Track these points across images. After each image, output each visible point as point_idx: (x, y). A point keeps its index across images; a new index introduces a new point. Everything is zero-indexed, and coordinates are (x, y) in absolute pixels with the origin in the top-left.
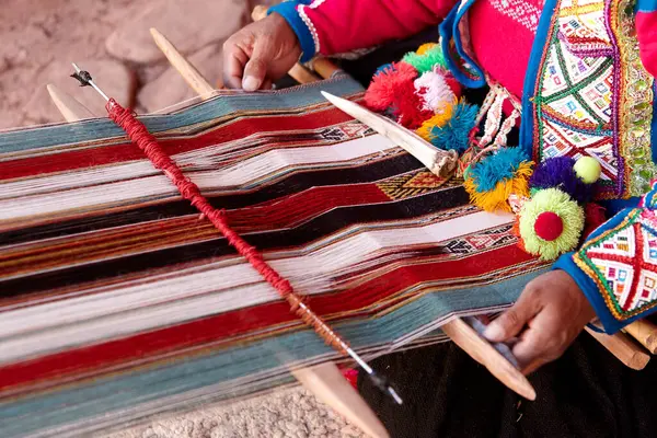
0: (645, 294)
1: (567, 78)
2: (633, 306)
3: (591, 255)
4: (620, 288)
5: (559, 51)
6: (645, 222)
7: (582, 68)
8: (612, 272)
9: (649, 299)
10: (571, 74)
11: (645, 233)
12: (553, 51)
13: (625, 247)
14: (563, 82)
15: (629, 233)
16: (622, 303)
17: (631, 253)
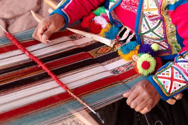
0: (175, 88)
1: (149, 27)
2: (171, 92)
3: (158, 77)
4: (167, 87)
5: (145, 20)
6: (175, 66)
7: (153, 24)
8: (164, 82)
9: (176, 90)
10: (150, 26)
11: (174, 70)
12: (144, 20)
13: (168, 74)
14: (148, 28)
15: (170, 70)
16: (168, 91)
17: (170, 76)
